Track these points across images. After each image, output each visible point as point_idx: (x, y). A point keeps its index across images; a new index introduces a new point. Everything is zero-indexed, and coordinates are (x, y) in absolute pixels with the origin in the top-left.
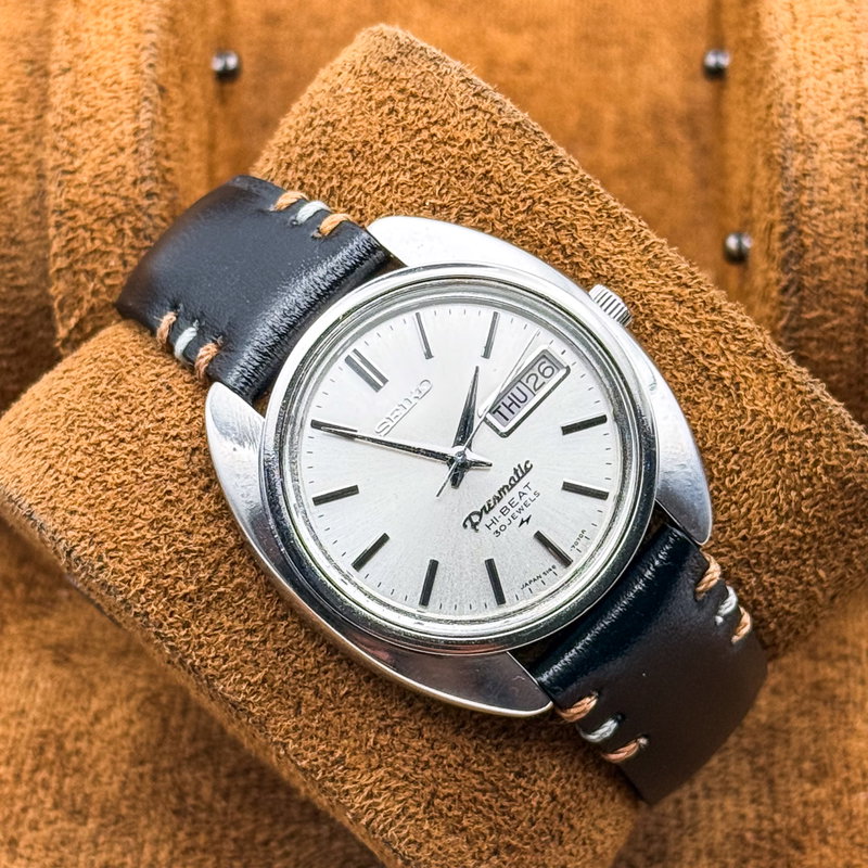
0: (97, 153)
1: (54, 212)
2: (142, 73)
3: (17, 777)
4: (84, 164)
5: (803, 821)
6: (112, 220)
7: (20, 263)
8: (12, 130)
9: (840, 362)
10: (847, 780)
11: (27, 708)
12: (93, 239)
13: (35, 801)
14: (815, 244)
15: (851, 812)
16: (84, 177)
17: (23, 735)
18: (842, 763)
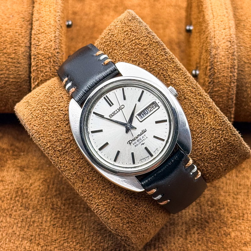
0: (45, 41)
1: (33, 55)
2: (57, 22)
3: (11, 199)
4: (42, 44)
5: (209, 216)
6: (48, 58)
7: (20, 68)
8: (19, 35)
9: (222, 101)
10: (219, 207)
11: (13, 182)
12: (43, 63)
13: (16, 205)
14: (218, 72)
15: (220, 214)
16: (41, 47)
17: (12, 188)
18: (218, 202)
